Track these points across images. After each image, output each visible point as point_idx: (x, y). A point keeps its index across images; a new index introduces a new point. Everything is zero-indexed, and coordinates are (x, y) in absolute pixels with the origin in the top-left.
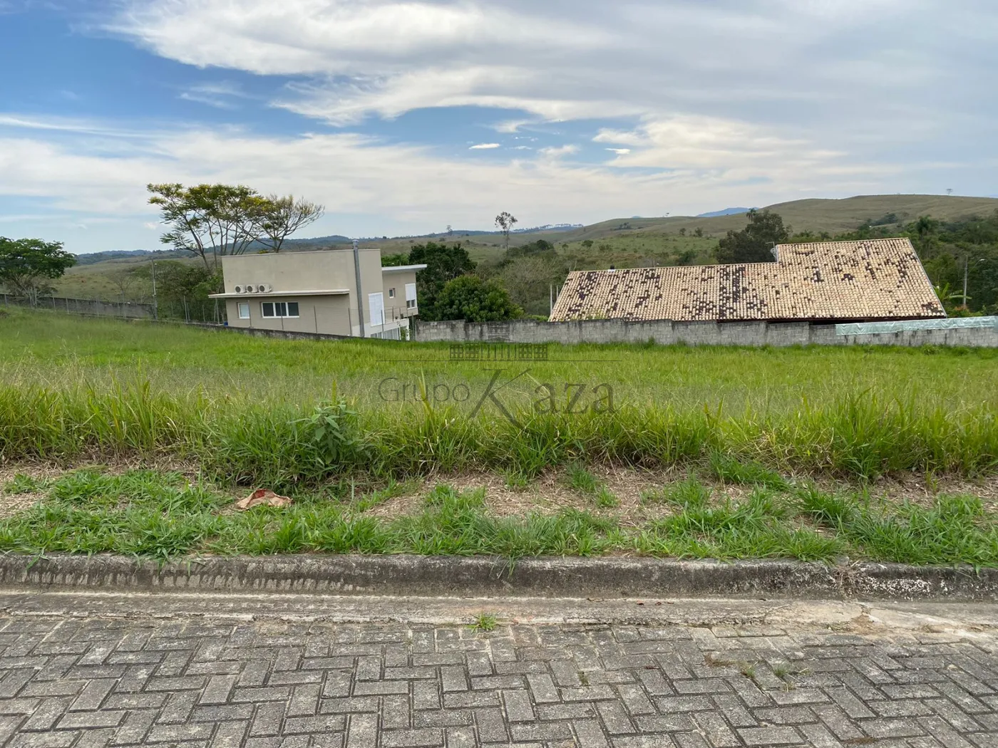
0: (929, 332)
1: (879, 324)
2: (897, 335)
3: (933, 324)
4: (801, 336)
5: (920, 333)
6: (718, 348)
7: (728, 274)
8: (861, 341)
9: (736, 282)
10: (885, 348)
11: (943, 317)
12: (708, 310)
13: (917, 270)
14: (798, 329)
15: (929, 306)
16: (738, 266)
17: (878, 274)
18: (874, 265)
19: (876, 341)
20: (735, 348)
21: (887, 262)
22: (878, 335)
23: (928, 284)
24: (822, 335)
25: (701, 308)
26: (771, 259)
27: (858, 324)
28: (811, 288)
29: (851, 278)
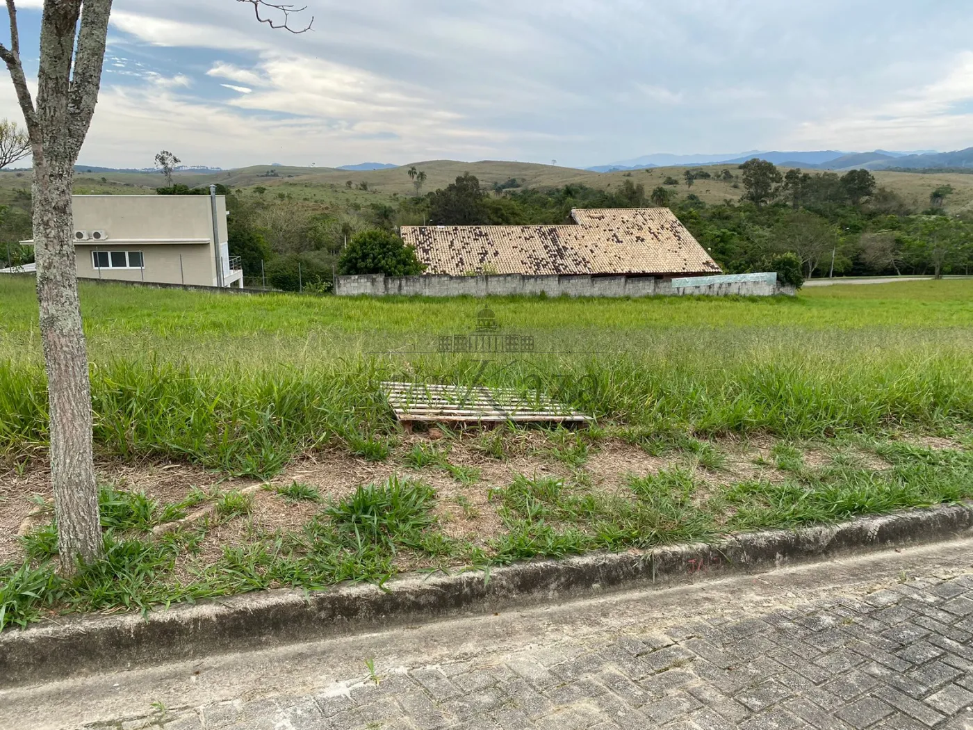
0: (730, 284)
1: (699, 278)
2: (710, 287)
3: (717, 280)
4: (648, 288)
5: (724, 286)
6: (590, 299)
7: (544, 234)
8: (688, 292)
9: (554, 241)
10: (708, 298)
11: (718, 273)
12: (544, 266)
13: (685, 233)
14: (647, 283)
15: (707, 263)
16: (550, 227)
17: (660, 236)
18: (654, 230)
19: (697, 292)
20: (602, 298)
21: (662, 227)
22: (699, 287)
23: (698, 246)
24: (663, 288)
25: (538, 264)
26: (573, 221)
27: (686, 278)
28: (614, 248)
29: (642, 240)
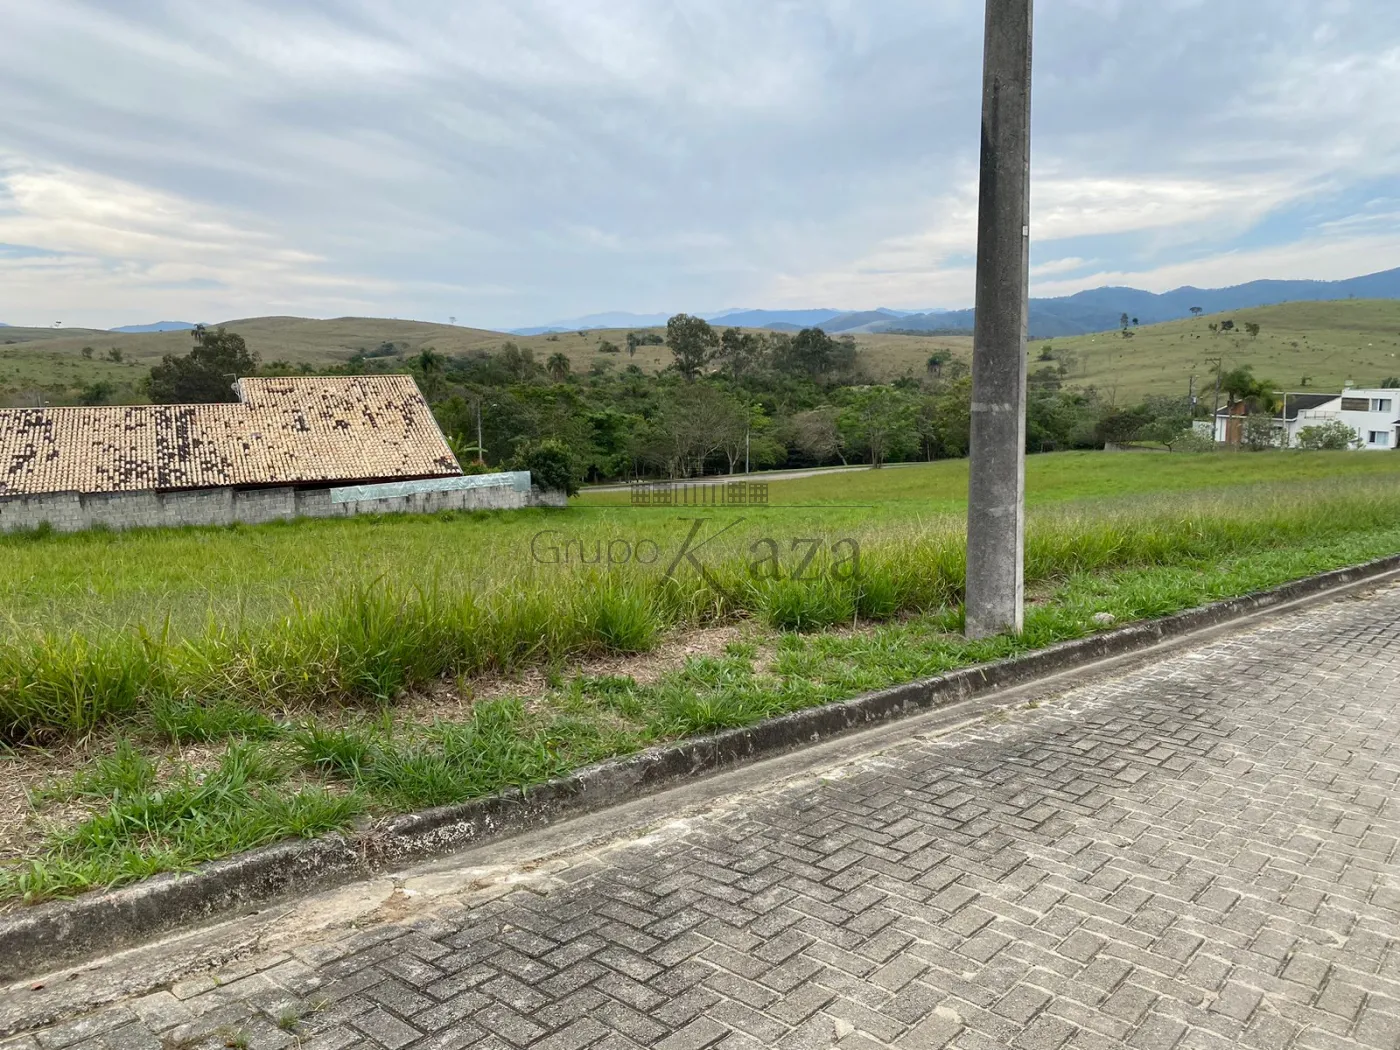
0: (445, 493)
1: (385, 486)
2: (408, 499)
3: (448, 484)
4: (285, 507)
5: (434, 496)
6: (160, 531)
7: (168, 420)
8: (365, 509)
9: (182, 432)
10: (395, 517)
11: (458, 475)
12: (139, 475)
13: (425, 416)
14: (280, 498)
15: (442, 461)
16: (184, 408)
17: (378, 420)
18: (373, 410)
19: (383, 509)
20: (188, 529)
21: (389, 405)
22: (386, 500)
23: (439, 433)
24: (313, 504)
25: (128, 473)
26: (234, 398)
27: (359, 487)
28: (291, 440)
29: (345, 426)
